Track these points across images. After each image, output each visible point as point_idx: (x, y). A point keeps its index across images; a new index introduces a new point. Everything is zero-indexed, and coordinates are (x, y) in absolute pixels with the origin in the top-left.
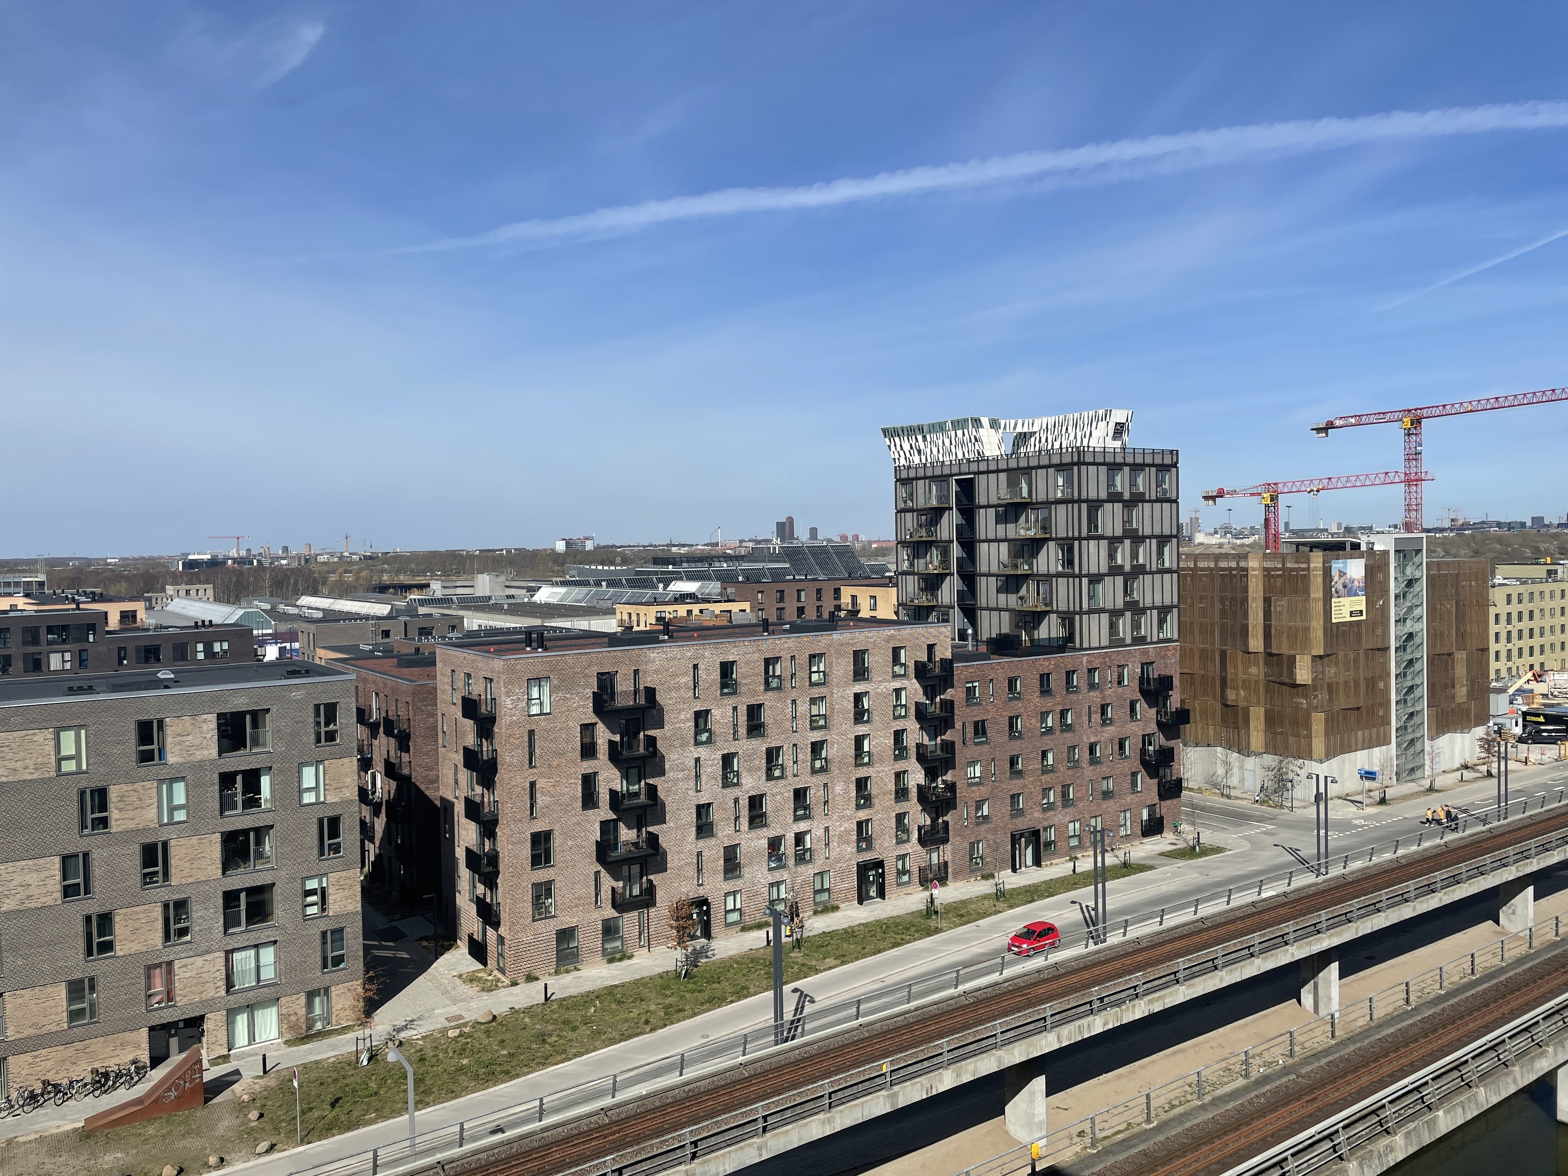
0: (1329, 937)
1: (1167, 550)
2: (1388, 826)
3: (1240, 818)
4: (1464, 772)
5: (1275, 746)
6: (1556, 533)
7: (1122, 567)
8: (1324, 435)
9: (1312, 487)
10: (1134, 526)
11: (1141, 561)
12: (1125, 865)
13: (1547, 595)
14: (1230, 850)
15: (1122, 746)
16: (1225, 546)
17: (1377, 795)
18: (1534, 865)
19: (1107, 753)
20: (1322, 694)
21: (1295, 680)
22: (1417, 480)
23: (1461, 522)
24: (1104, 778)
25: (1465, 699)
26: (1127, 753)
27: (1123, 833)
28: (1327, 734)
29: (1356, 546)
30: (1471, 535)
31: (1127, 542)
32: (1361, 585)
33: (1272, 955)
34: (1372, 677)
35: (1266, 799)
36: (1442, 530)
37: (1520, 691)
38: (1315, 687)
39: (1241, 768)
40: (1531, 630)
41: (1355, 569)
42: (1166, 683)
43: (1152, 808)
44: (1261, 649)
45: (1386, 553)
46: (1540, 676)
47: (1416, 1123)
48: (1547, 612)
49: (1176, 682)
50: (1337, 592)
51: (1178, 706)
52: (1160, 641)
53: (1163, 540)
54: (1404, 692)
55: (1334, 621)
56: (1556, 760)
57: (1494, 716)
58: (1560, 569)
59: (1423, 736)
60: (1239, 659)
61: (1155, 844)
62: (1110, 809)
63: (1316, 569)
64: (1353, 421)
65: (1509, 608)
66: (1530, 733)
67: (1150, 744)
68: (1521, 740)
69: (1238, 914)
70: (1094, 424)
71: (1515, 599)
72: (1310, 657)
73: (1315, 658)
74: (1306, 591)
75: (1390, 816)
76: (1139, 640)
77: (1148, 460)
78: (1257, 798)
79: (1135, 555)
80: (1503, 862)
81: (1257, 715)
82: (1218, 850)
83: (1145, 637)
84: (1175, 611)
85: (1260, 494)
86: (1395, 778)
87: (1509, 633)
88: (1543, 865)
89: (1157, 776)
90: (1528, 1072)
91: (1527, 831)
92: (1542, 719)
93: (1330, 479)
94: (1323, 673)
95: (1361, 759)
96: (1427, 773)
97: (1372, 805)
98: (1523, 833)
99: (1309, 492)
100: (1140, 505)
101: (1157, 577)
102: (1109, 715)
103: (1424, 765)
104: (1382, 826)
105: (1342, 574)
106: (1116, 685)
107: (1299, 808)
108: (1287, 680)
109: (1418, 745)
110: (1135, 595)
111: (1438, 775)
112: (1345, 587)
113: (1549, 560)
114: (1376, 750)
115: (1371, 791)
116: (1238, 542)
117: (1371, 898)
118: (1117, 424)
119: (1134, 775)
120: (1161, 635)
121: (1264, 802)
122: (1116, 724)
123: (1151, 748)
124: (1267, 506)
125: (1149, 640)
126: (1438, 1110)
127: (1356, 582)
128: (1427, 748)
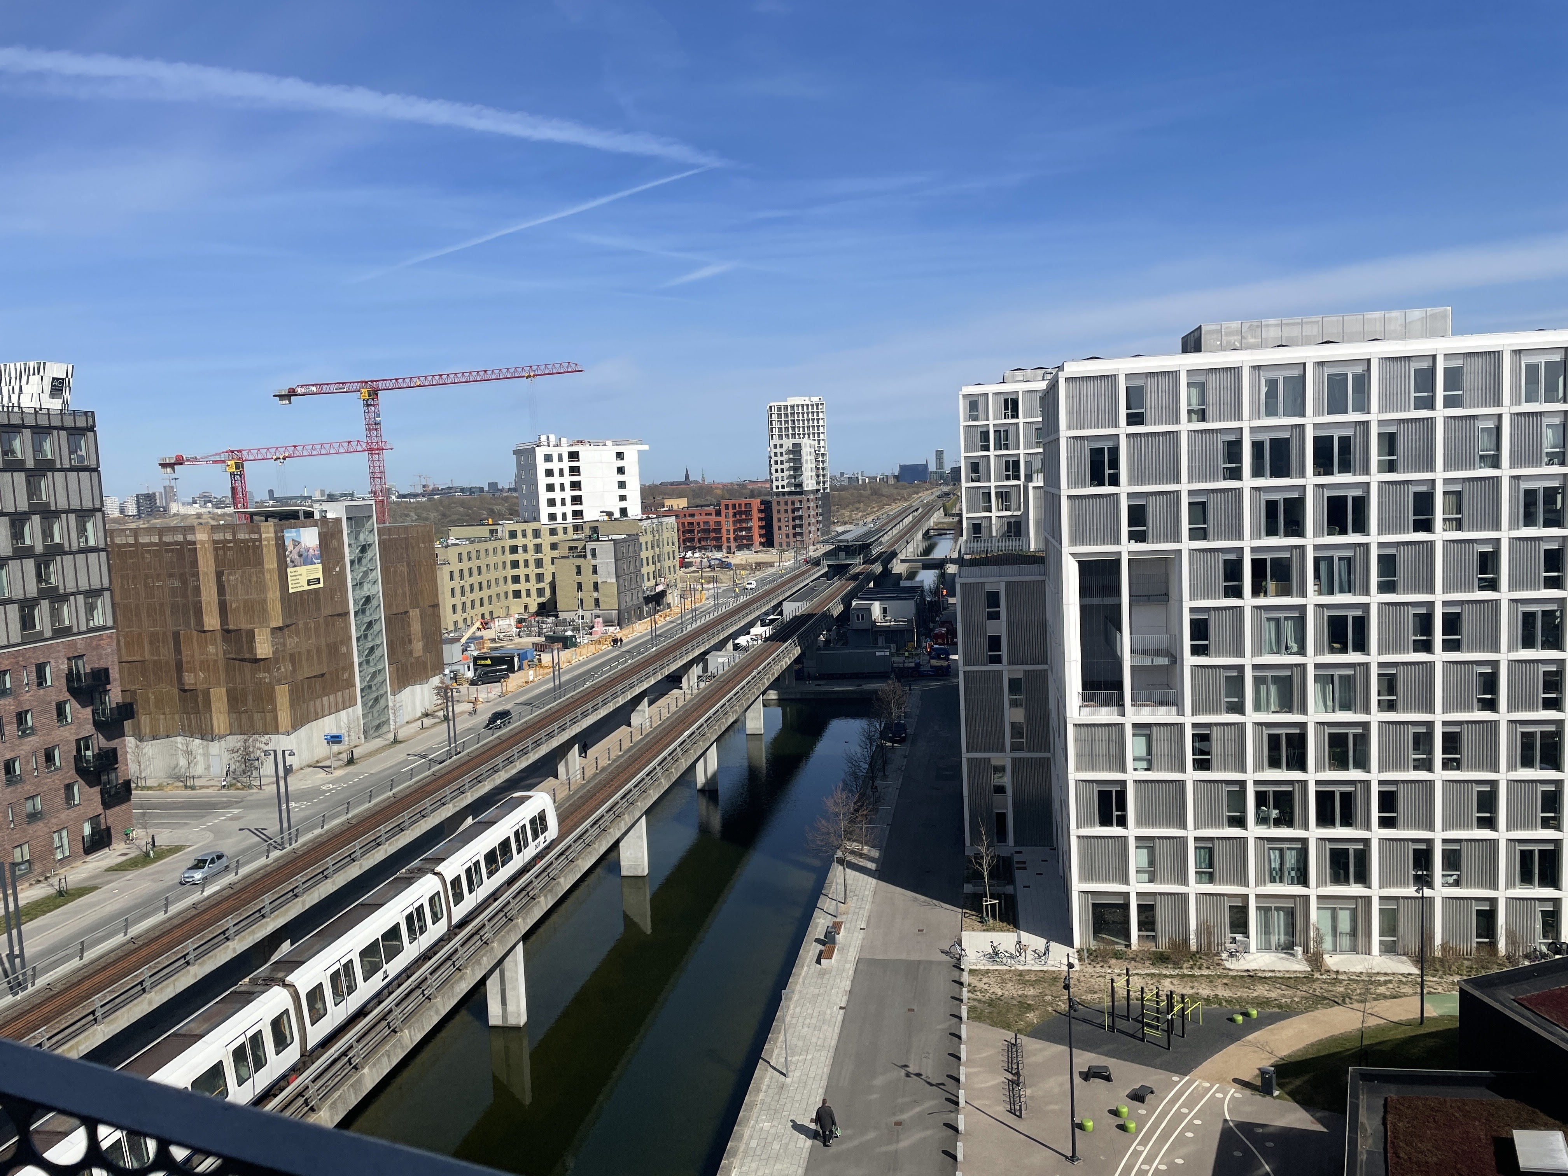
0: (273, 919)
1: (89, 526)
2: (355, 784)
3: (205, 807)
4: (425, 720)
5: (240, 726)
6: (507, 497)
7: (31, 548)
8: (287, 402)
9: (278, 455)
10: (44, 499)
11: (57, 539)
12: (60, 893)
13: (491, 552)
14: (190, 846)
15: (49, 757)
16: (204, 517)
17: (345, 757)
18: (469, 798)
19: (29, 768)
20: (285, 666)
21: (256, 654)
22: (378, 449)
23: (431, 488)
24: (27, 799)
25: (421, 653)
26: (58, 763)
27: (59, 856)
28: (292, 706)
29: (309, 515)
30: (440, 500)
31: (36, 519)
32: (316, 553)
33: (211, 957)
34: (334, 643)
35: (234, 782)
36: (415, 495)
37: (473, 639)
38: (276, 660)
39: (206, 755)
40: (480, 583)
41: (309, 537)
42: (101, 677)
43: (95, 820)
44: (219, 627)
45: (338, 521)
46: (486, 624)
47: (341, 1091)
48: (492, 567)
49: (114, 674)
50: (292, 561)
51: (120, 699)
52: (90, 630)
53: (83, 514)
54: (366, 653)
55: (291, 591)
56: (500, 696)
57: (450, 665)
58: (499, 528)
59: (386, 692)
60: (195, 638)
61: (102, 860)
62: (39, 833)
63: (267, 539)
64: (314, 389)
65: (460, 566)
66: (479, 676)
67: (87, 748)
68: (473, 683)
69: (175, 922)
70: (24, 379)
71: (465, 557)
72: (269, 630)
73: (274, 630)
74: (260, 562)
75: (356, 775)
76: (62, 632)
77: (56, 422)
78: (224, 783)
79: (47, 533)
80: (443, 801)
81: (219, 696)
82: (177, 849)
83: (69, 628)
84: (107, 594)
85: (224, 462)
86: (362, 736)
87: (463, 587)
88: (476, 796)
89: (99, 783)
90: (449, 999)
91: (464, 768)
92: (489, 662)
93: (295, 447)
94: (284, 644)
95: (328, 724)
96: (392, 727)
97: (341, 767)
98: (460, 771)
99: (276, 460)
100: (49, 474)
101: (81, 557)
102: (30, 723)
103: (389, 719)
104: (350, 786)
105: (296, 543)
106: (35, 687)
107: (268, 784)
108: (247, 656)
109: (382, 702)
110: (53, 580)
111: (401, 726)
112: (300, 556)
113: (490, 522)
114: (343, 714)
115: (340, 753)
116: (219, 511)
117: (319, 867)
118: (54, 379)
119: (69, 788)
120: (91, 623)
121: (231, 785)
122: (40, 733)
123: (89, 753)
124: (232, 474)
125: (75, 630)
126: (363, 1068)
127: (311, 551)
128: (390, 704)
